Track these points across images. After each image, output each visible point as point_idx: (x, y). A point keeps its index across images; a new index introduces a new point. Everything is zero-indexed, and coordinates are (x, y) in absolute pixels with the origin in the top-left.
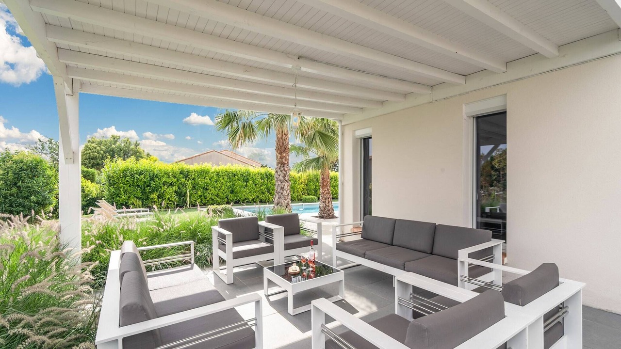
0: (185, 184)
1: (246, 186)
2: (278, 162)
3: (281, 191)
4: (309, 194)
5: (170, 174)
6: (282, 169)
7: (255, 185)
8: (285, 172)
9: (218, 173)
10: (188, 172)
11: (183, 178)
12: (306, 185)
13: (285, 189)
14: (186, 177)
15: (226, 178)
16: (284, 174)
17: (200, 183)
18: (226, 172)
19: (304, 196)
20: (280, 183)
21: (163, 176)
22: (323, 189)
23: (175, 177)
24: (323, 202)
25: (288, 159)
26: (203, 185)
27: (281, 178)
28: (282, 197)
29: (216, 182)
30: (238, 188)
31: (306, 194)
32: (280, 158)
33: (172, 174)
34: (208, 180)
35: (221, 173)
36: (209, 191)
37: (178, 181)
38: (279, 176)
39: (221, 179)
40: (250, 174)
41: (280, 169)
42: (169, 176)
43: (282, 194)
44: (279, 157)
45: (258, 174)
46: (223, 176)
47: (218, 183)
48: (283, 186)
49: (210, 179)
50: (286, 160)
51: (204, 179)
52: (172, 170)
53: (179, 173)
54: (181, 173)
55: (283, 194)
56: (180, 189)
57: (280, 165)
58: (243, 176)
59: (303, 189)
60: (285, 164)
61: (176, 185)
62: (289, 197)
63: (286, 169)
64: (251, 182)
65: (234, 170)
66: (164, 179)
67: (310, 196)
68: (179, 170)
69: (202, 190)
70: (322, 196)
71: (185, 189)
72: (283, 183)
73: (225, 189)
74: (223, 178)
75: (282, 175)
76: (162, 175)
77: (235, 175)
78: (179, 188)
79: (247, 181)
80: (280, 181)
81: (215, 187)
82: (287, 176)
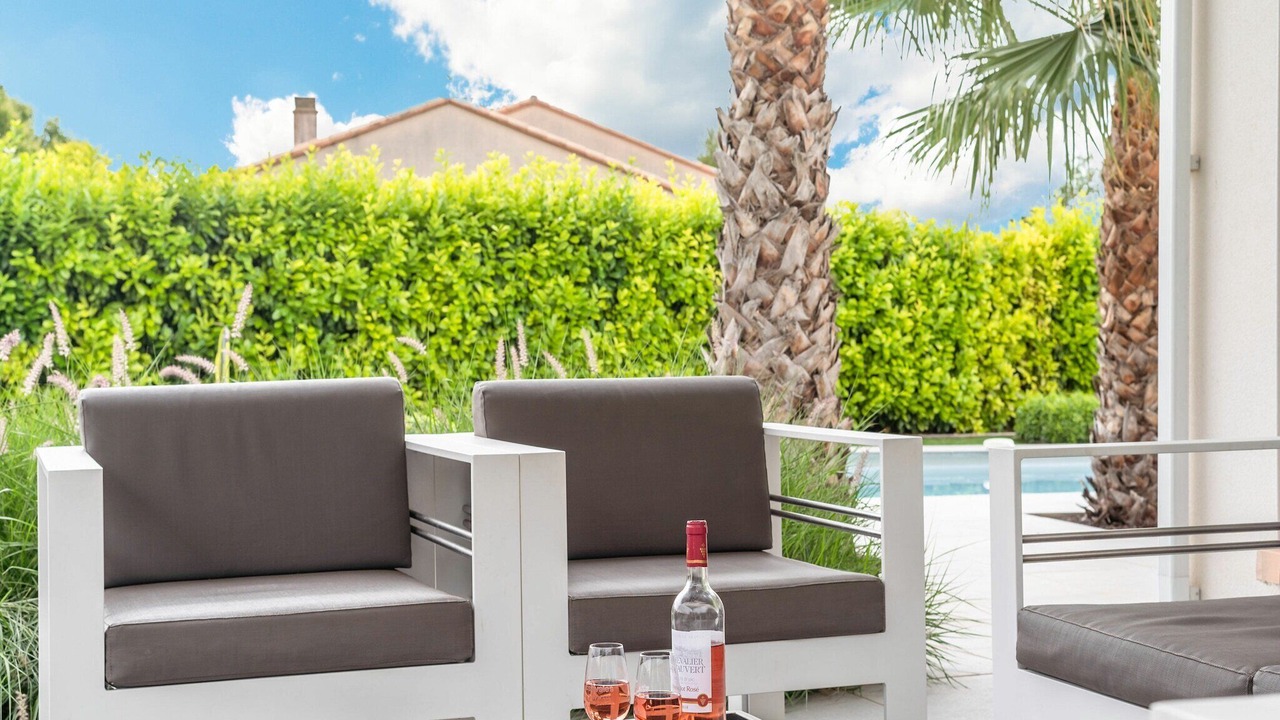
0: (208, 294)
1: (611, 312)
2: (740, 62)
3: (762, 287)
4: (1070, 385)
5: (112, 223)
6: (767, 114)
7: (678, 307)
8: (788, 142)
9: (420, 221)
10: (228, 210)
11: (196, 250)
12: (1054, 313)
13: (786, 265)
14: (214, 247)
15: (470, 251)
16: (786, 154)
17: (303, 287)
18: (476, 209)
19: (1033, 398)
20: (749, 226)
21: (66, 236)
22: (1119, 297)
23: (142, 244)
24: (1122, 400)
25: (817, 43)
26: (318, 302)
27: (761, 184)
28: (767, 329)
29: (407, 284)
30: (553, 323)
31: (1053, 386)
32: (755, 30)
33: (123, 228)
34: (356, 271)
35: (436, 222)
36: (360, 341)
37: (161, 270)
38: (748, 167)
39: (439, 258)
40: (636, 231)
41: (751, 114)
42: (103, 231)
43: (764, 307)
44: (745, 26)
45: (699, 229)
46: (451, 238)
47: (421, 286)
48: (771, 251)
49: (364, 263)
50: (797, 46)
51: (330, 257)
52: (127, 201)
53: (166, 210)
54: (180, 218)
55: (777, 308)
56: (175, 328)
57: (749, 90)
58: (586, 239)
59: (1028, 343)
60: (790, 77)
61: (147, 299)
62: (821, 335)
63: (798, 114)
64: (644, 285)
65: (524, 200)
66: (74, 258)
67: (1077, 396)
68: (169, 194)
69: (313, 334)
70: (1116, 350)
71: (205, 323)
72: (777, 228)
73: (464, 332)
74: (454, 258)
75: (767, 160)
76: (62, 227)
77: (533, 237)
78: (168, 320)
79: (615, 276)
80: (754, 206)
81: (396, 319)
82: (802, 170)
